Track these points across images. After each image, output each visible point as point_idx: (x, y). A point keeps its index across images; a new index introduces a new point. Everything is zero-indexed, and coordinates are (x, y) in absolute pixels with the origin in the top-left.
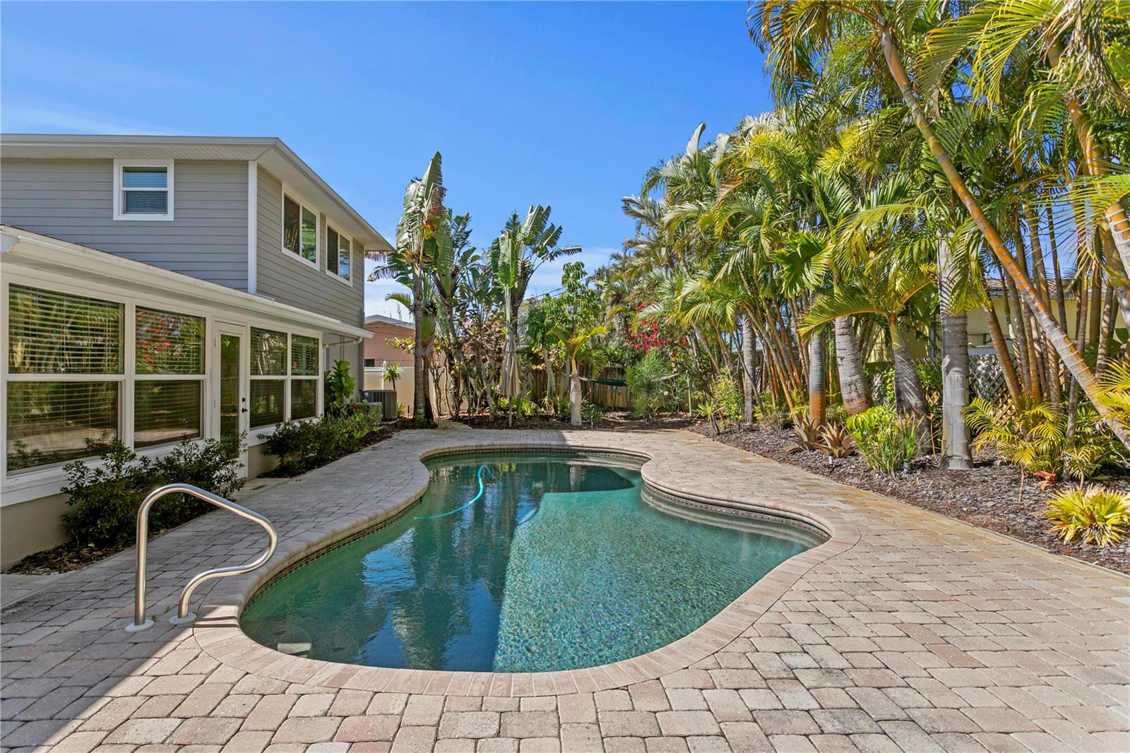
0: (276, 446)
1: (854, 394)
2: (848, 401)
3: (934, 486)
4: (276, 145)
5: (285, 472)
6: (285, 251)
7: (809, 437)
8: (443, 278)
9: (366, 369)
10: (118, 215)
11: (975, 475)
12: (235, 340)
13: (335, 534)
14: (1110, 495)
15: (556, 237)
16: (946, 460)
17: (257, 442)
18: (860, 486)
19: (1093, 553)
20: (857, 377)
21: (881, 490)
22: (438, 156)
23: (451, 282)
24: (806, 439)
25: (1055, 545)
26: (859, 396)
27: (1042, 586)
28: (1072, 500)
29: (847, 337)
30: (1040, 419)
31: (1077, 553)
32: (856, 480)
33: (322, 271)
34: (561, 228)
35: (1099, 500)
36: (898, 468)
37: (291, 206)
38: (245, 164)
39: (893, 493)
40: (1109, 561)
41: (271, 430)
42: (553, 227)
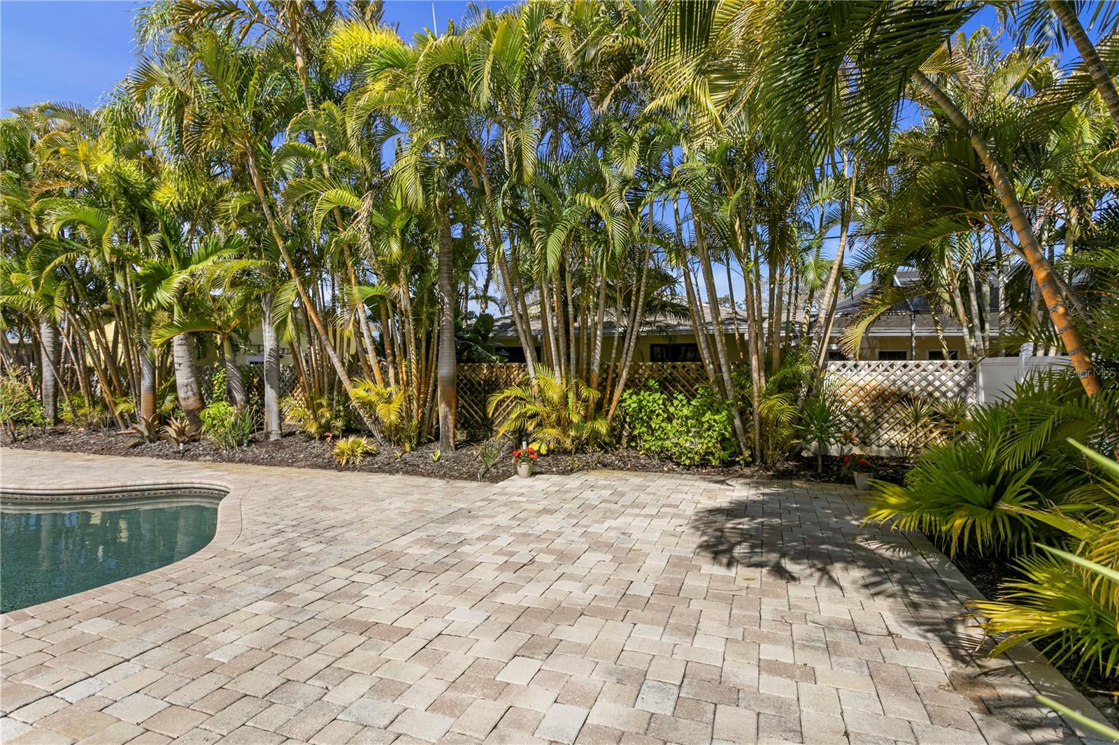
1: (190, 393)
2: (185, 399)
3: (266, 452)
7: (149, 431)
11: (285, 442)
14: (357, 440)
16: (267, 435)
18: (214, 461)
19: (354, 468)
20: (192, 379)
21: (231, 461)
24: (146, 433)
25: (339, 468)
26: (194, 394)
27: (343, 483)
28: (342, 444)
29: (185, 347)
30: (321, 405)
31: (348, 469)
32: (208, 458)
35: (354, 442)
36: (240, 444)
39: (241, 461)
40: (361, 469)
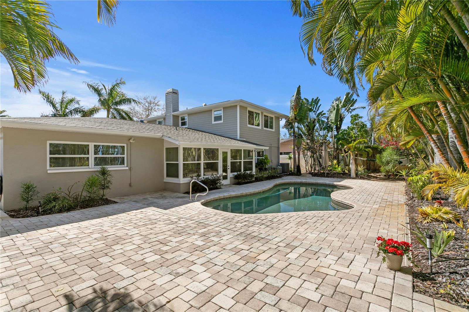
0: (236, 177)
4: (241, 101)
5: (239, 184)
6: (249, 126)
8: (309, 124)
9: (281, 156)
10: (213, 123)
12: (226, 153)
13: (231, 195)
15: (354, 103)
17: (232, 176)
22: (300, 86)
23: (313, 125)
33: (262, 128)
34: (356, 100)
37: (251, 113)
38: (236, 106)
41: (236, 173)
42: (353, 99)
